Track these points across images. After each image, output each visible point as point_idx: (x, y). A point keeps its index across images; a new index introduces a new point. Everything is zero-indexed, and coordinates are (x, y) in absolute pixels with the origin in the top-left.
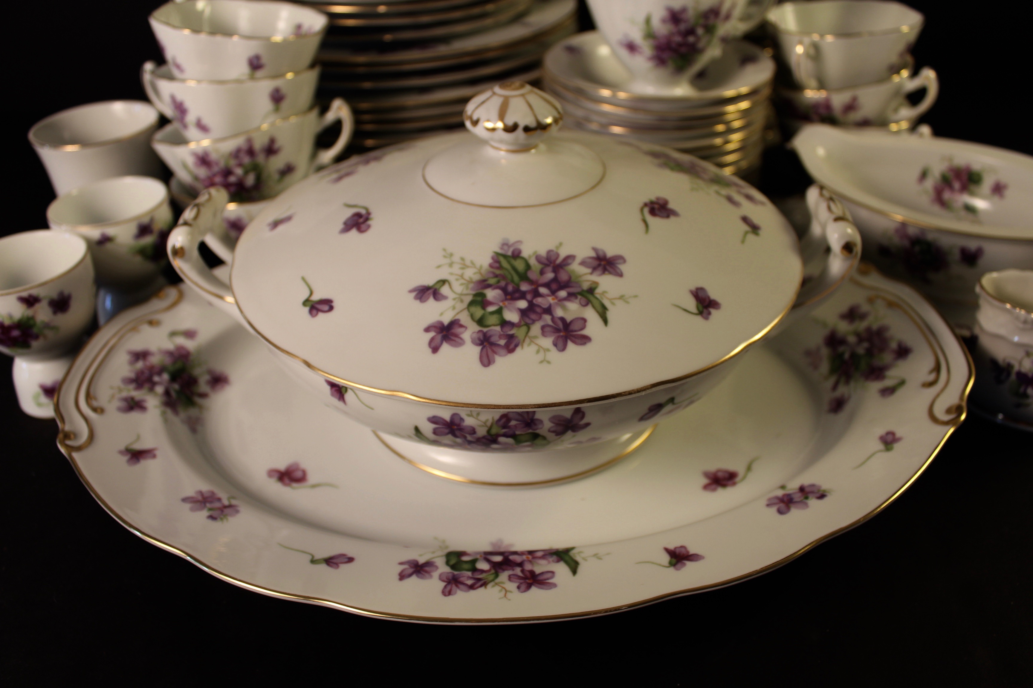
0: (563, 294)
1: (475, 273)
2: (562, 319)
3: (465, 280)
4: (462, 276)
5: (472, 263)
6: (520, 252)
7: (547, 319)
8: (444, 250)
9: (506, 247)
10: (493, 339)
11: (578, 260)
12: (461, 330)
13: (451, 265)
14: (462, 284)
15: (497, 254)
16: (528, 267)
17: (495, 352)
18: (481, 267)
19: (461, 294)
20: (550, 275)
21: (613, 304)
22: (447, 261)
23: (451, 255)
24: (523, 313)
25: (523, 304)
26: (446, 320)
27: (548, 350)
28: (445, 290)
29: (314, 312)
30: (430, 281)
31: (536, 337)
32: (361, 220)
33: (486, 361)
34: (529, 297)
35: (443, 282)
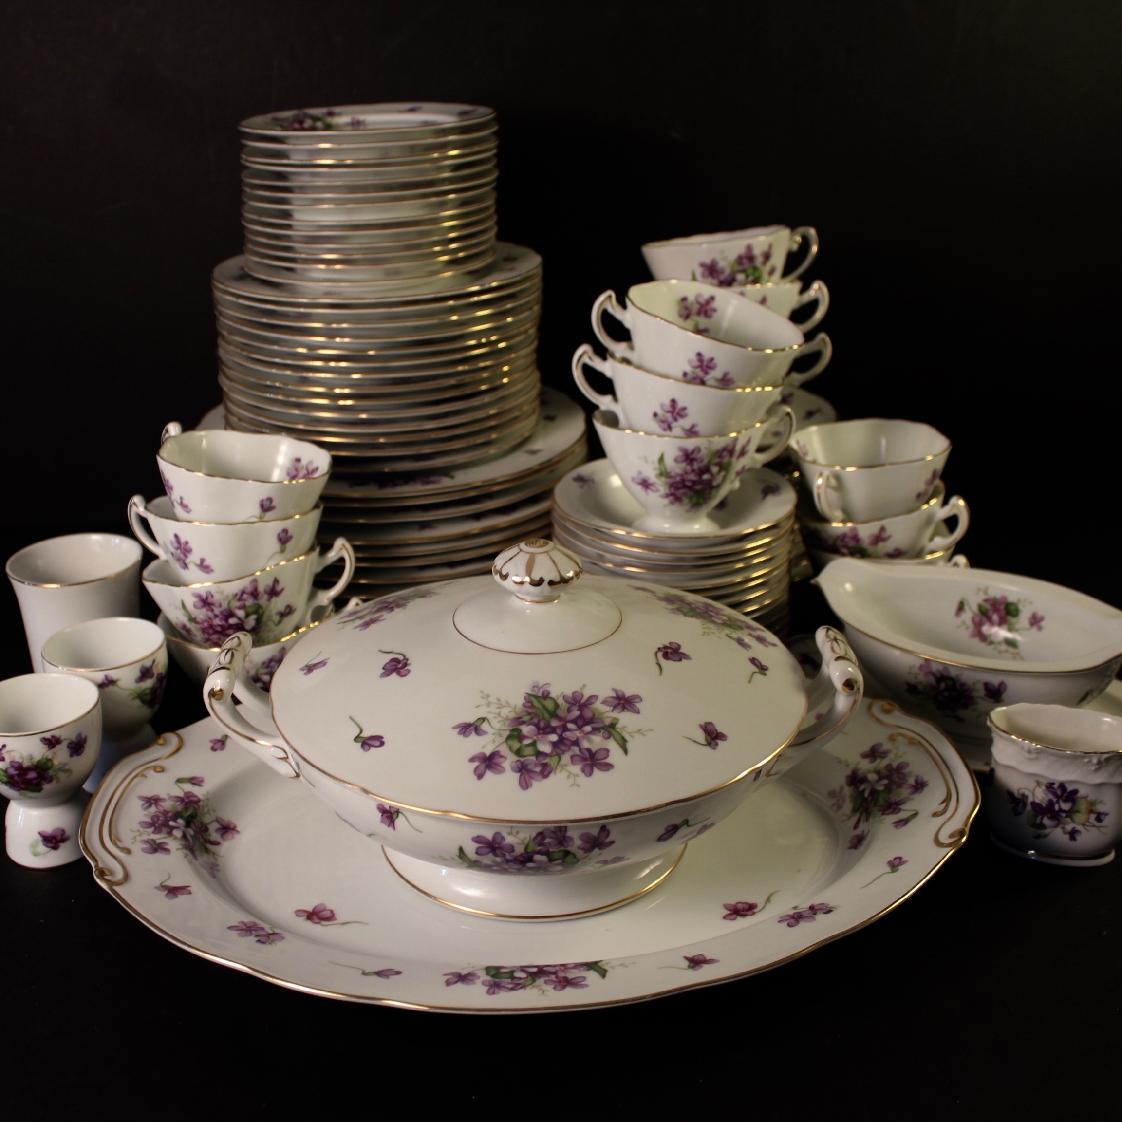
0: (588, 728)
1: (510, 712)
2: (588, 750)
3: (502, 717)
4: (499, 714)
5: (507, 702)
6: (549, 693)
7: (576, 749)
8: (481, 692)
9: (536, 689)
10: (530, 767)
11: (600, 700)
12: (501, 760)
13: (489, 704)
14: (499, 721)
15: (529, 695)
16: (557, 706)
17: (532, 778)
18: (515, 706)
19: (500, 730)
20: (576, 713)
21: (632, 737)
22: (485, 701)
23: (488, 696)
24: (555, 745)
25: (554, 738)
26: (488, 751)
27: (577, 776)
28: (485, 726)
29: (367, 747)
30: (471, 719)
31: (566, 765)
32: (400, 665)
33: (525, 785)
34: (559, 731)
35: (483, 719)
